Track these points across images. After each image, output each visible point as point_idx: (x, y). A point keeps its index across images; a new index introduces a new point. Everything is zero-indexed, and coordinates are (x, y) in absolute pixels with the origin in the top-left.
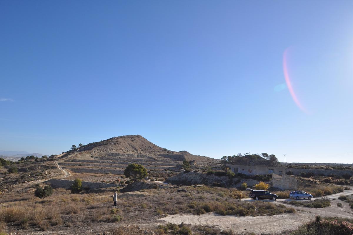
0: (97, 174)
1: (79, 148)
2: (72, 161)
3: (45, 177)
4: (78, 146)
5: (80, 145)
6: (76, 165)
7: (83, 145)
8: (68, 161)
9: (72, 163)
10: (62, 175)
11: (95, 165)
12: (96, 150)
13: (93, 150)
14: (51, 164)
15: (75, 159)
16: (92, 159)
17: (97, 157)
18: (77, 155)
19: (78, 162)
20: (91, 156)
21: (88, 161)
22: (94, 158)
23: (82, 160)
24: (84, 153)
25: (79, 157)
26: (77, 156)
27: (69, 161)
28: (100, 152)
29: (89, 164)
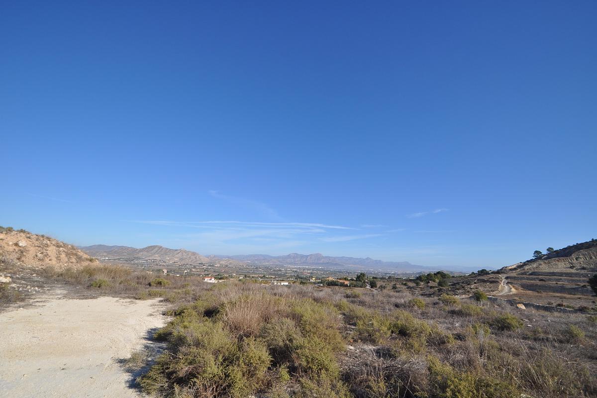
0: (575, 295)
1: (546, 255)
2: (531, 274)
3: (468, 292)
4: (544, 252)
5: (549, 249)
6: (534, 279)
7: (555, 250)
8: (522, 274)
9: (531, 276)
10: (496, 292)
11: (573, 280)
12: (581, 256)
13: (574, 256)
14: (492, 278)
15: (536, 271)
16: (573, 271)
17: (584, 268)
18: (540, 264)
19: (542, 275)
20: (569, 265)
21: (561, 274)
22: (577, 269)
23: (550, 273)
24: (553, 261)
25: (544, 268)
26: (540, 266)
27: (526, 275)
28: (591, 258)
29: (561, 279)
